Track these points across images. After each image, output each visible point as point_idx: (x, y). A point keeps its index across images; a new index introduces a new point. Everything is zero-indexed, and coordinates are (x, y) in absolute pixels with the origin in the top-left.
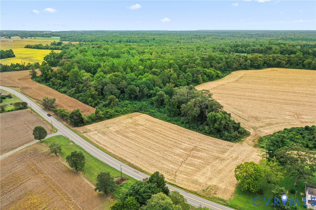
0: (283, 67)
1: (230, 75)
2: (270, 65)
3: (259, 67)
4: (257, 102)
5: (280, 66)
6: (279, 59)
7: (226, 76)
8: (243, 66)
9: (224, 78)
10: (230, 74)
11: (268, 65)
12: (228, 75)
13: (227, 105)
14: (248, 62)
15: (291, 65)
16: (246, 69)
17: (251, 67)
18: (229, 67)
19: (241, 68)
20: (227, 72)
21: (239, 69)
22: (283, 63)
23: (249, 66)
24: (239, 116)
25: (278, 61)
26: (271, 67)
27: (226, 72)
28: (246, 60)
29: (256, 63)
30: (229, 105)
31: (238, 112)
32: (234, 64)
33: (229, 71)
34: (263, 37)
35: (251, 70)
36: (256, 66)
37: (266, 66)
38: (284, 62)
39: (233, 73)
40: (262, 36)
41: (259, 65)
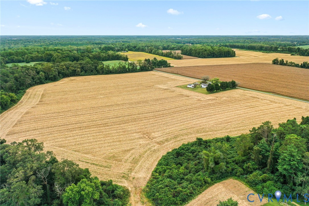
0: (79, 75)
1: (27, 95)
2: (65, 74)
3: (55, 79)
4: (93, 129)
5: (75, 74)
6: (72, 67)
7: (22, 97)
8: (37, 80)
9: (21, 101)
10: (25, 94)
11: (63, 75)
12: (23, 95)
13: (62, 149)
14: (41, 74)
15: (86, 72)
16: (41, 83)
17: (46, 79)
18: (22, 84)
19: (36, 83)
20: (21, 91)
21: (34, 85)
22: (78, 71)
23: (43, 79)
24: (94, 164)
25: (73, 69)
26: (67, 77)
27: (19, 92)
28: (38, 73)
29: (51, 74)
30: (64, 147)
31: (86, 155)
32: (27, 79)
33: (23, 89)
34: (30, 43)
35: (47, 83)
36: (52, 77)
37: (62, 77)
38: (79, 69)
39: (28, 90)
40: (28, 42)
41: (55, 76)
